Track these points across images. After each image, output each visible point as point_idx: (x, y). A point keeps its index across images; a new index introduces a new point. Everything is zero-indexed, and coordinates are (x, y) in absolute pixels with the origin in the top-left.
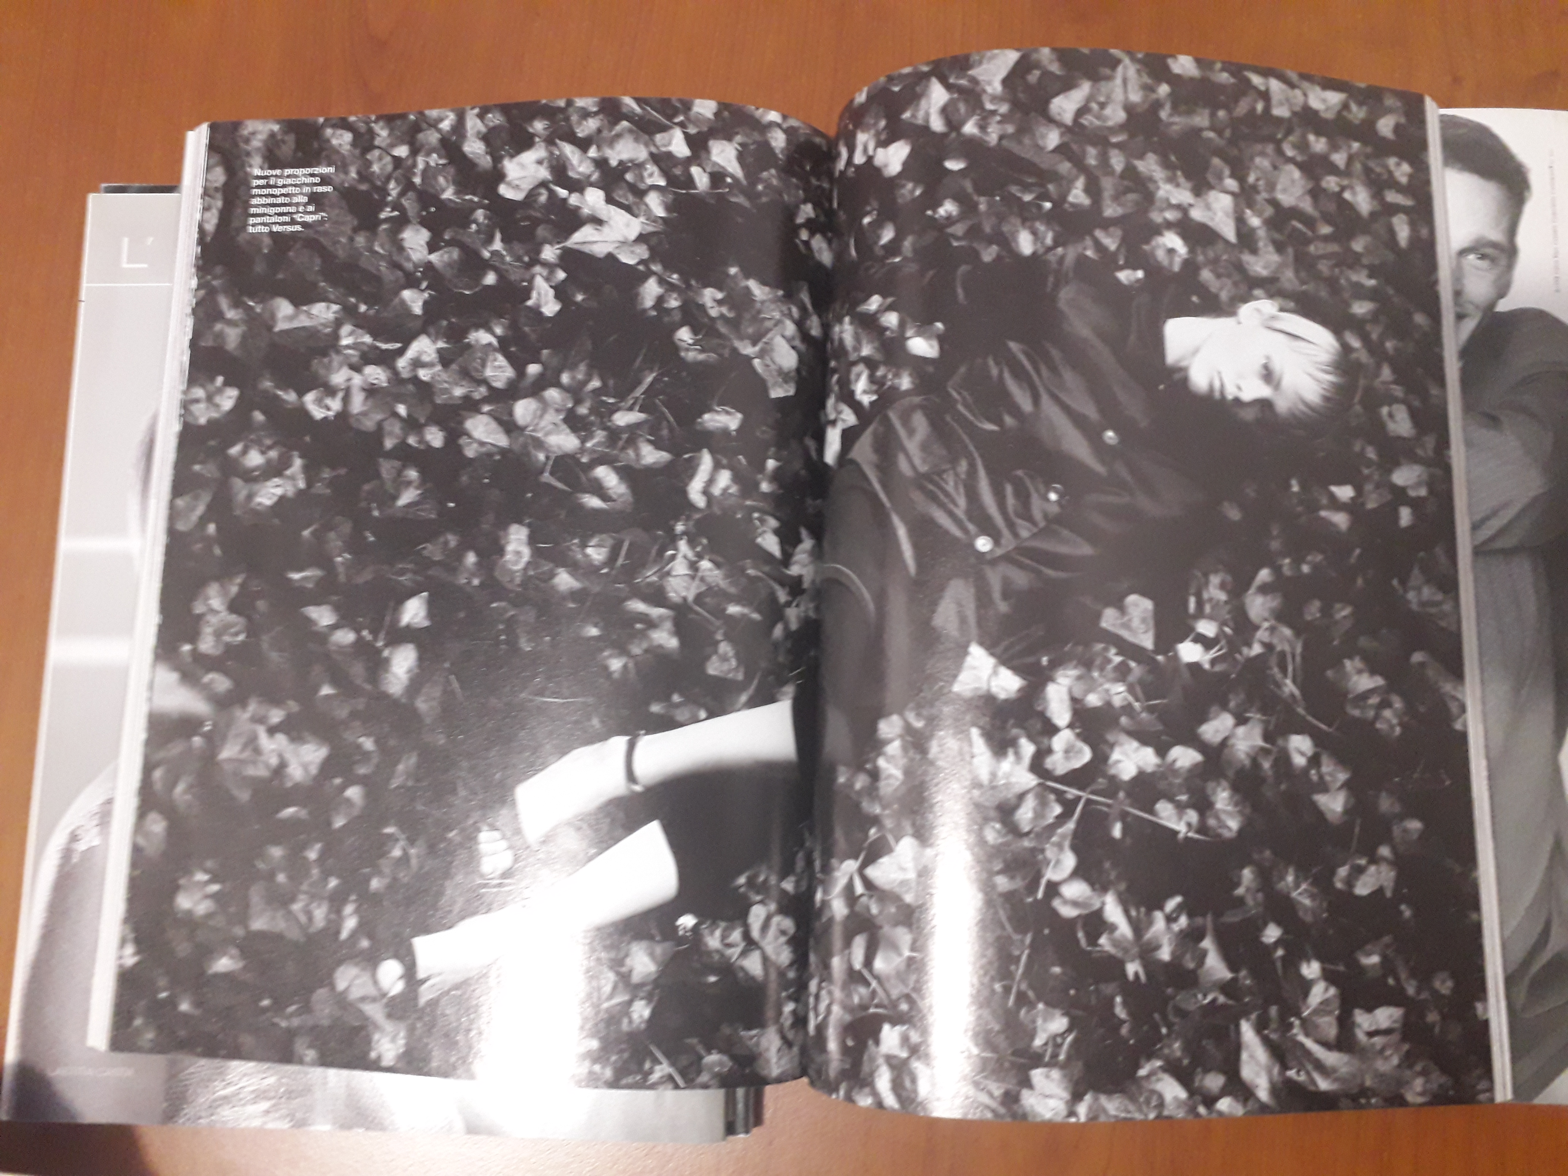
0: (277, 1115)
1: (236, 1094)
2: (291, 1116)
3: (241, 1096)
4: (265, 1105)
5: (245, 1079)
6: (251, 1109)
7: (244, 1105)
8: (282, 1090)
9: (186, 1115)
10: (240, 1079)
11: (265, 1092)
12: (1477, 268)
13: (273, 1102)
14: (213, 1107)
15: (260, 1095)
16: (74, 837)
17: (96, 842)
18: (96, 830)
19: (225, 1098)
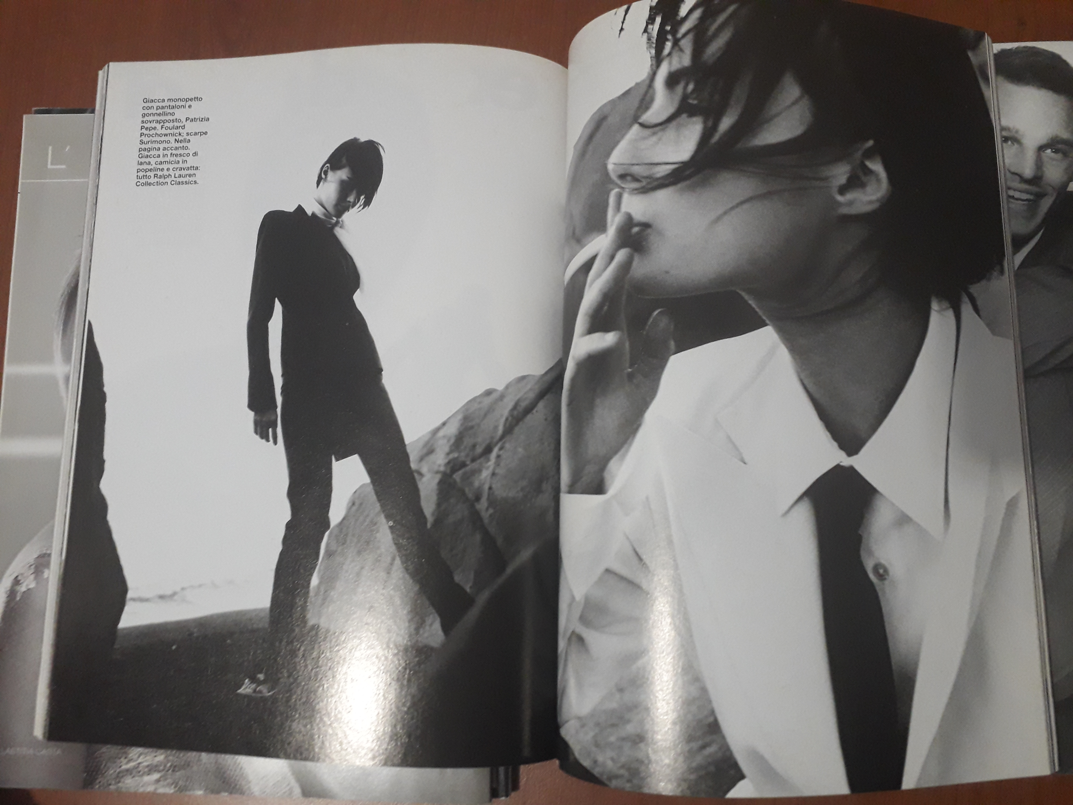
0: (165, 783)
1: (136, 767)
2: (175, 783)
3: (139, 769)
4: (156, 776)
5: (141, 757)
6: (146, 778)
7: (142, 775)
8: (169, 765)
9: (100, 782)
10: (139, 757)
11: (156, 766)
12: (1053, 159)
13: (163, 773)
14: (119, 777)
15: (152, 769)
16: (17, 582)
17: (32, 586)
18: (32, 577)
19: (127, 770)
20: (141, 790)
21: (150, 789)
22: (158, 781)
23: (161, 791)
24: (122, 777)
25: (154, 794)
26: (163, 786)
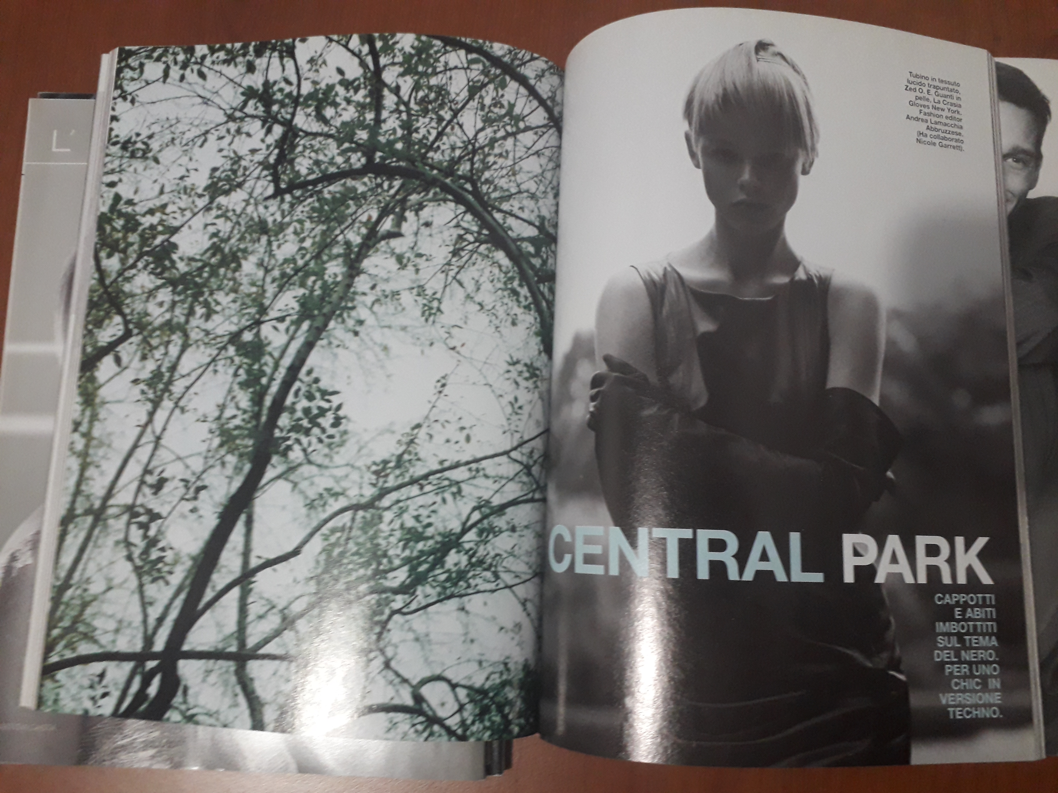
5: (138, 732)
6: (141, 754)
7: (137, 751)
9: (94, 758)
11: (151, 742)
12: (1015, 168)
13: (158, 749)
16: (13, 558)
17: (30, 561)
18: (29, 553)
19: (123, 746)
20: (136, 766)
21: (145, 764)
22: (153, 757)
23: (156, 767)
24: (117, 753)
25: (148, 770)
26: (159, 762)
